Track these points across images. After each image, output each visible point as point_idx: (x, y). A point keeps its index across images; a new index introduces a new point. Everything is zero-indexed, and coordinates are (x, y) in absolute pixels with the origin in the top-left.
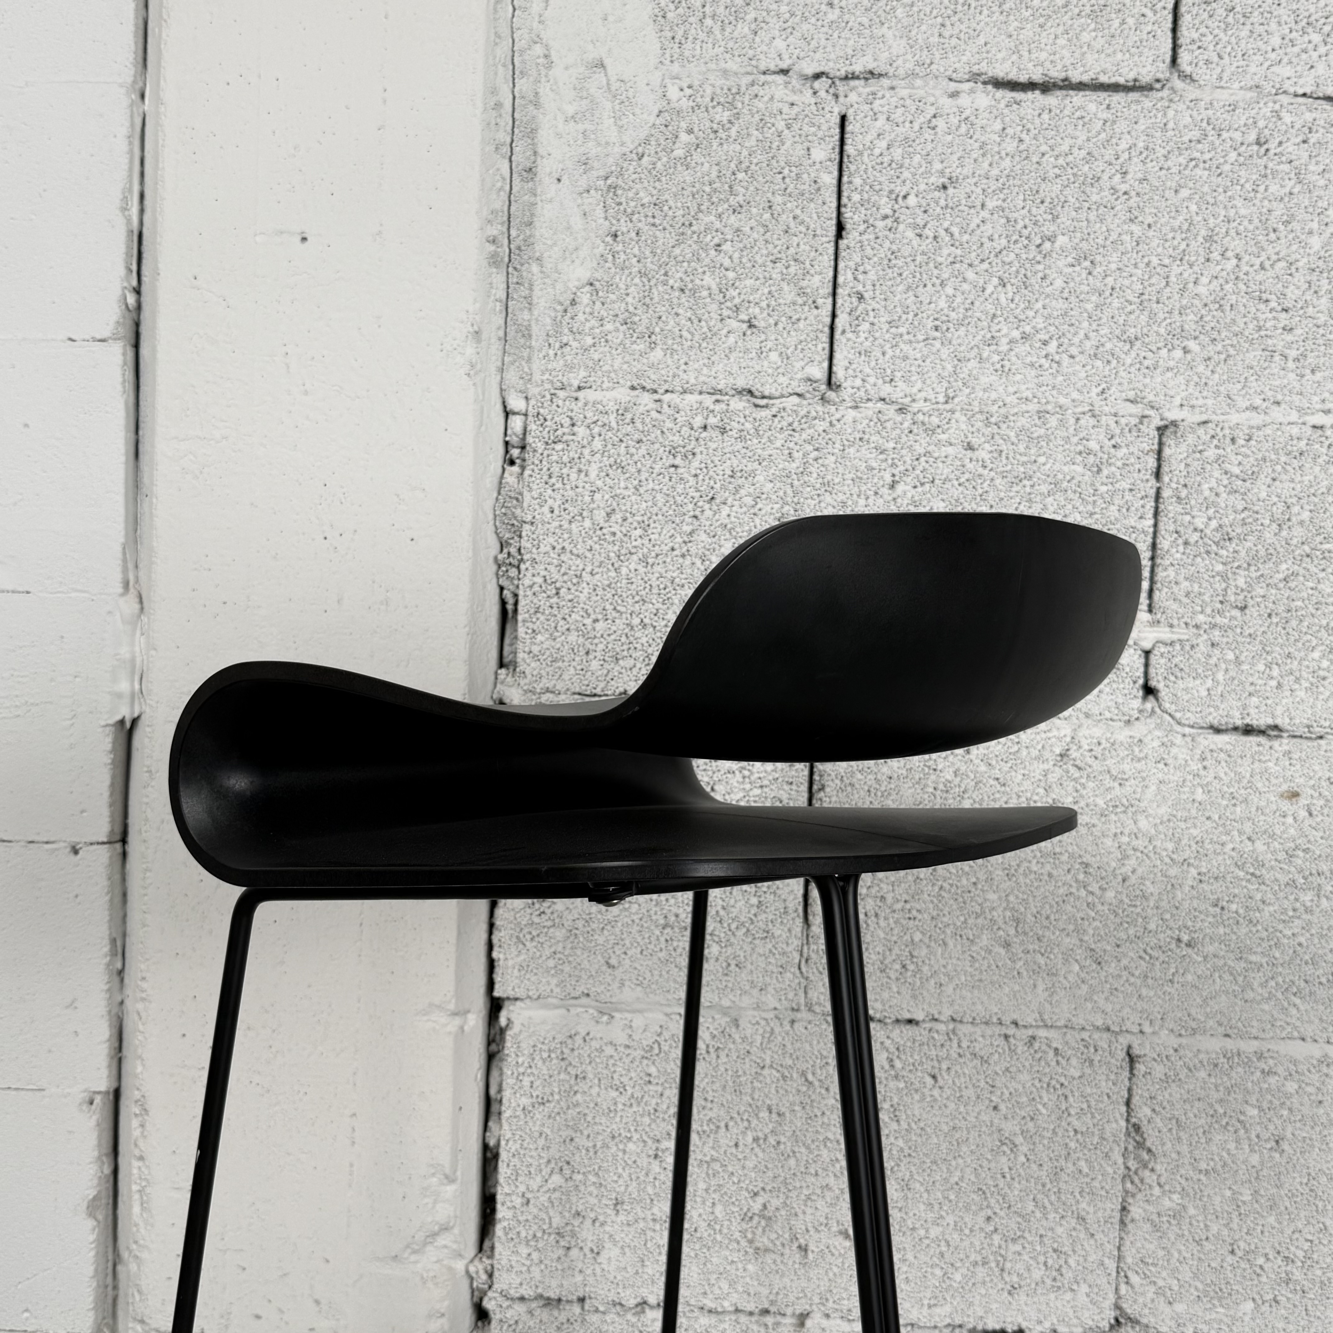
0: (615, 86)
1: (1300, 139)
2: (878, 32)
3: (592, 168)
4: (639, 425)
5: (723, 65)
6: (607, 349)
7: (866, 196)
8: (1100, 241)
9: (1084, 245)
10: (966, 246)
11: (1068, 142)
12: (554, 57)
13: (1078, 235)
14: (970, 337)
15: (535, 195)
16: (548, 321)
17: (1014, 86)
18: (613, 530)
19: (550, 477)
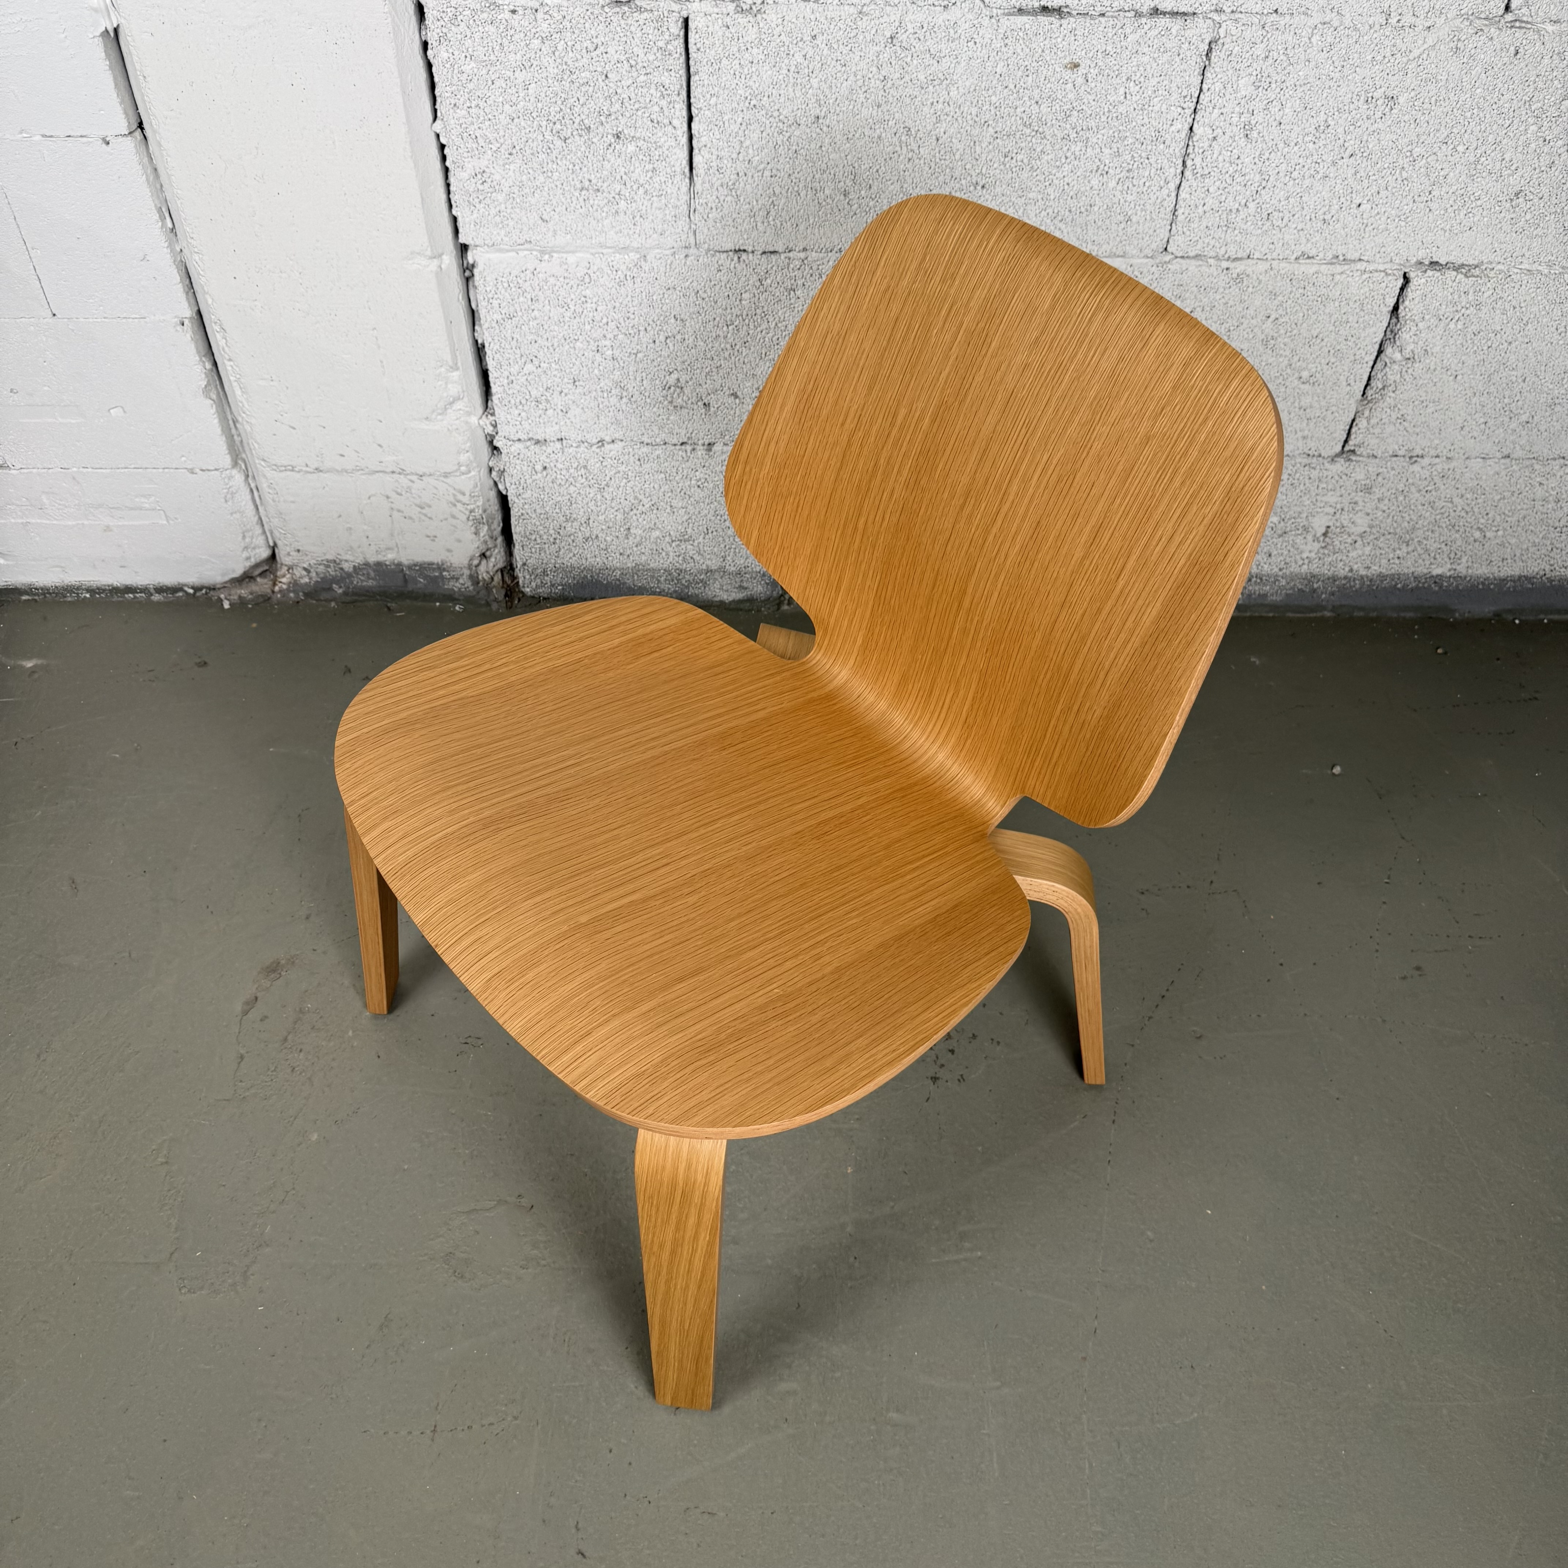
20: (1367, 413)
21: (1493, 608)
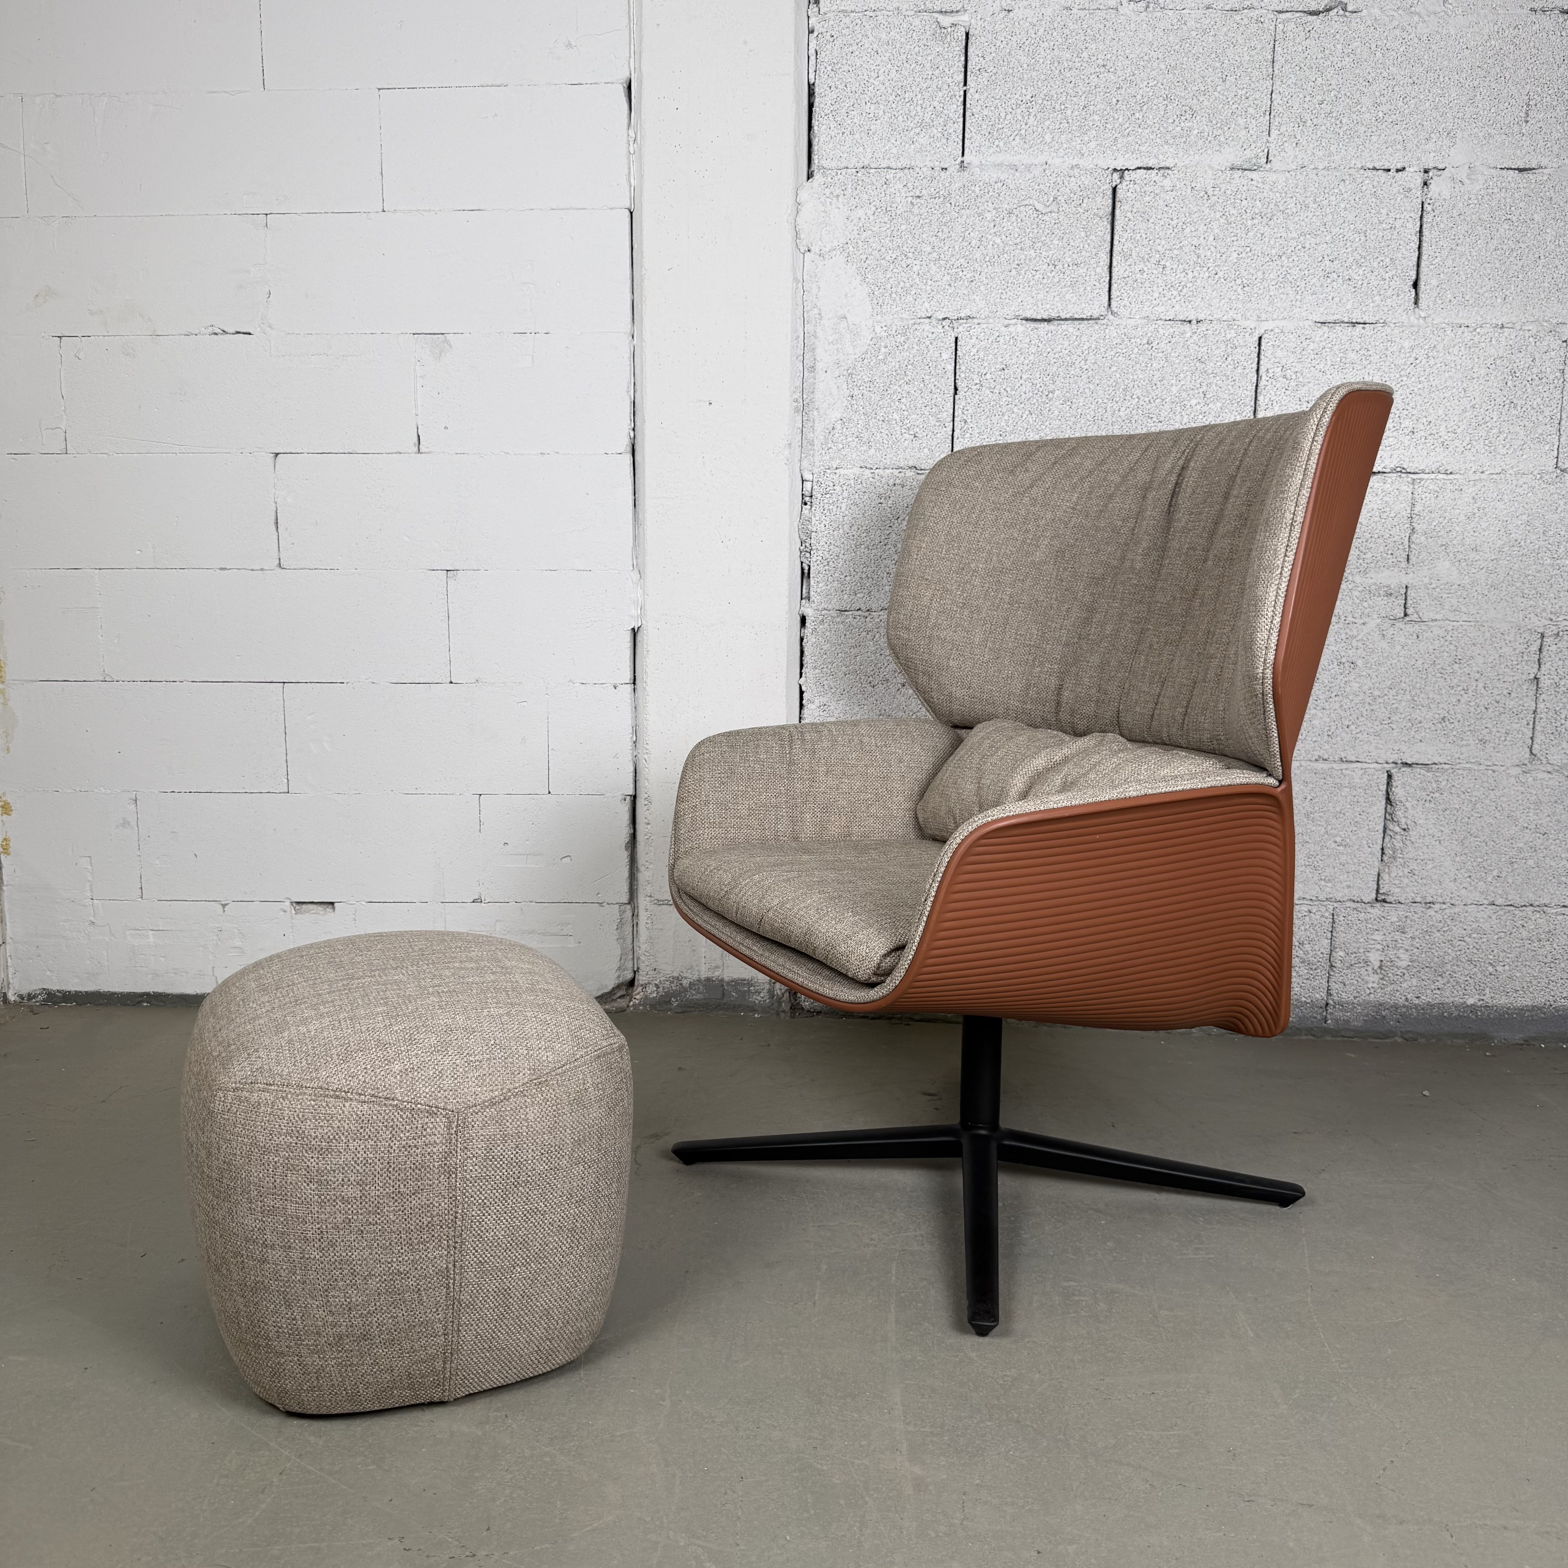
0: (851, 327)
1: (1166, 342)
2: (972, 298)
3: (841, 366)
4: (865, 485)
5: (900, 315)
6: (849, 450)
7: (967, 375)
8: (1075, 392)
9: (1068, 395)
10: (1013, 396)
11: (1060, 346)
12: (823, 313)
15: (815, 379)
16: (822, 438)
17: (1035, 320)
18: (853, 534)
20: (1387, 870)
21: (1521, 1036)
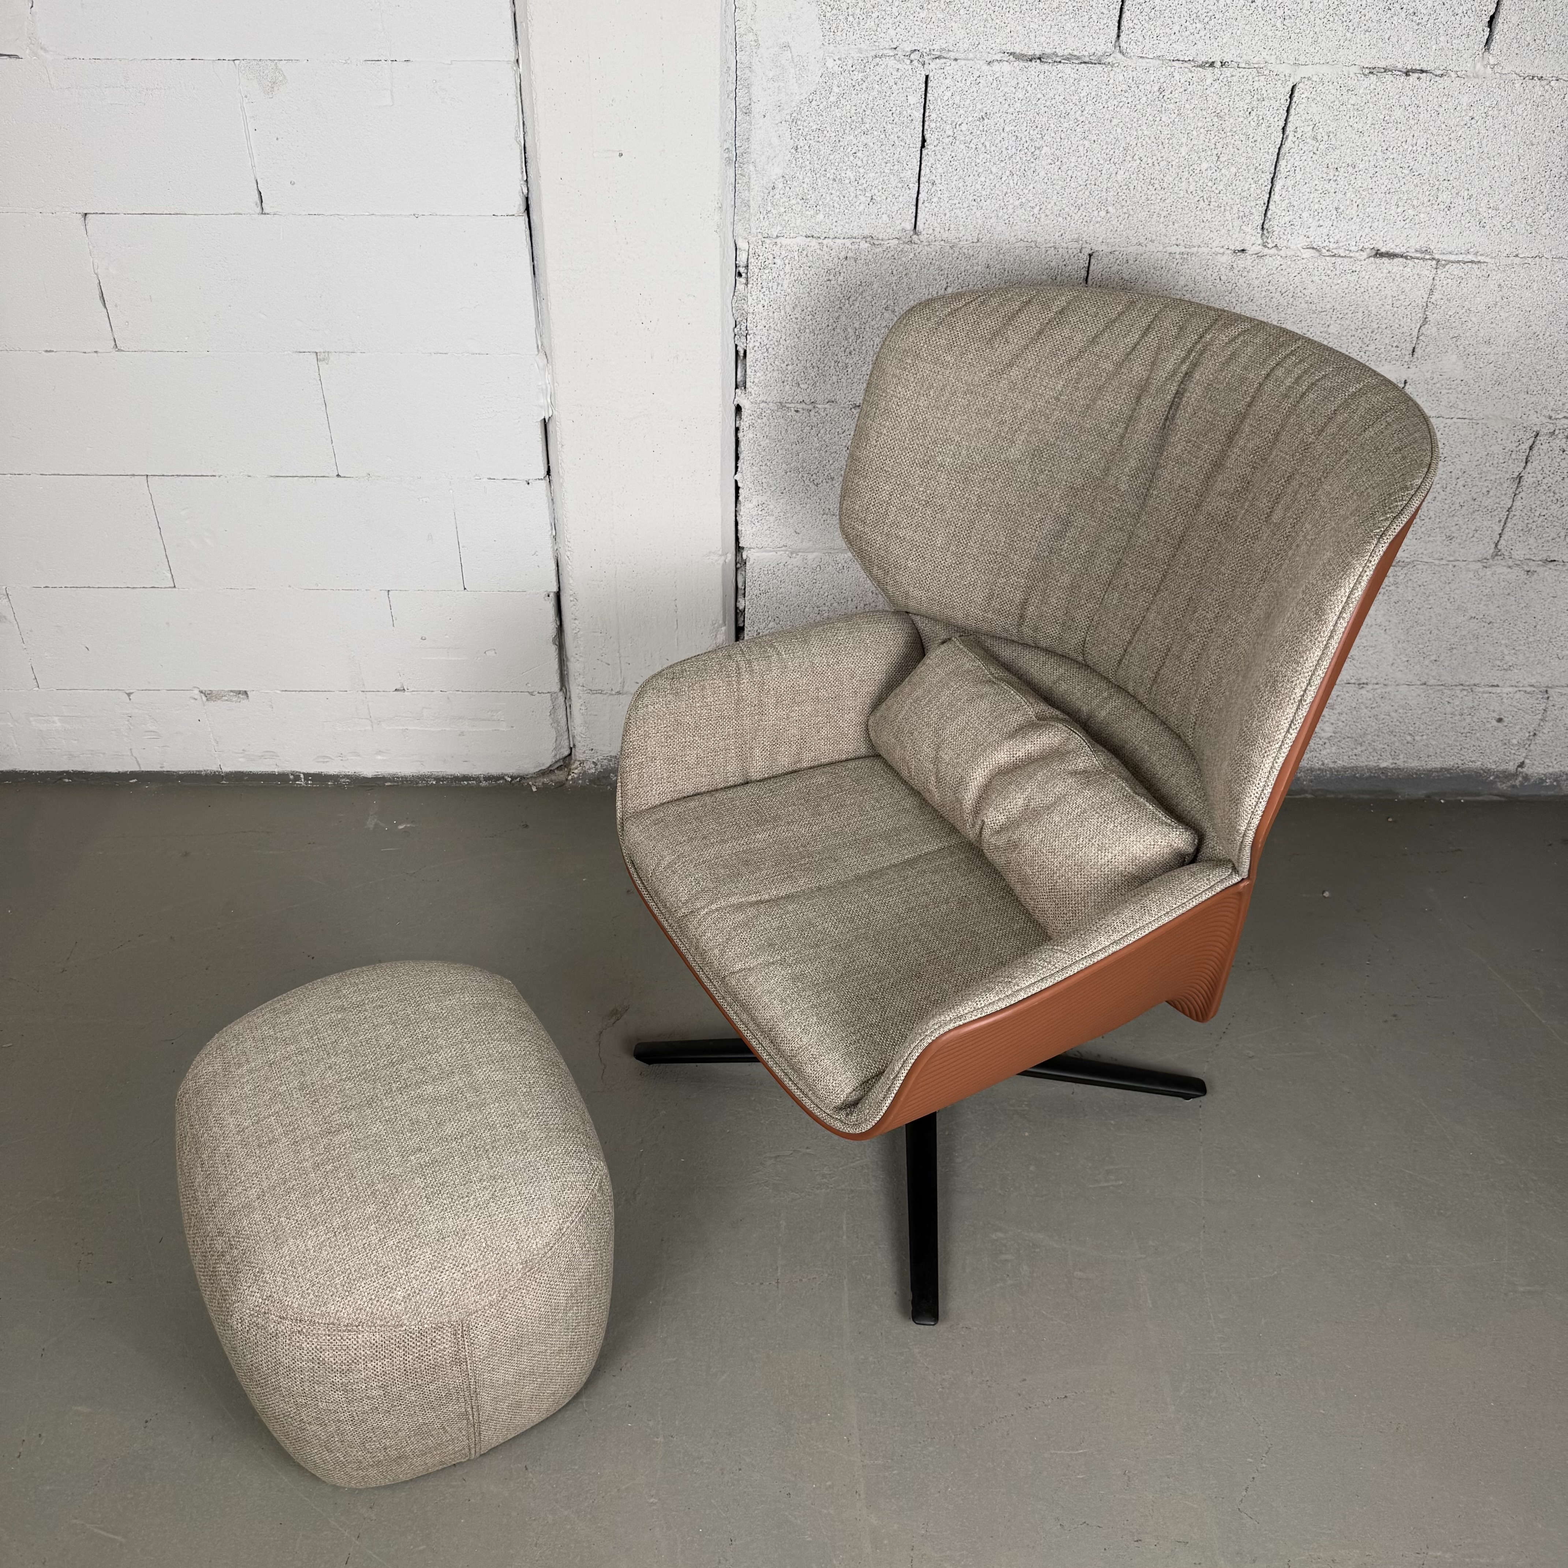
0: (796, 58)
1: (1182, 90)
2: (949, 25)
3: (783, 109)
4: (811, 258)
5: (858, 45)
6: (792, 214)
7: (938, 125)
8: (1067, 150)
9: (1058, 152)
10: (993, 153)
11: (1053, 92)
12: (760, 41)
13: (1055, 146)
14: (993, 205)
15: (751, 124)
16: (760, 199)
17: (1025, 58)
18: (797, 316)
19: (762, 288)
21: (1424, 792)
